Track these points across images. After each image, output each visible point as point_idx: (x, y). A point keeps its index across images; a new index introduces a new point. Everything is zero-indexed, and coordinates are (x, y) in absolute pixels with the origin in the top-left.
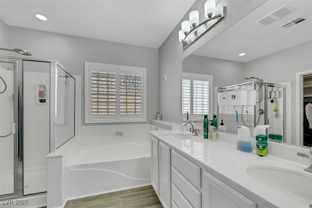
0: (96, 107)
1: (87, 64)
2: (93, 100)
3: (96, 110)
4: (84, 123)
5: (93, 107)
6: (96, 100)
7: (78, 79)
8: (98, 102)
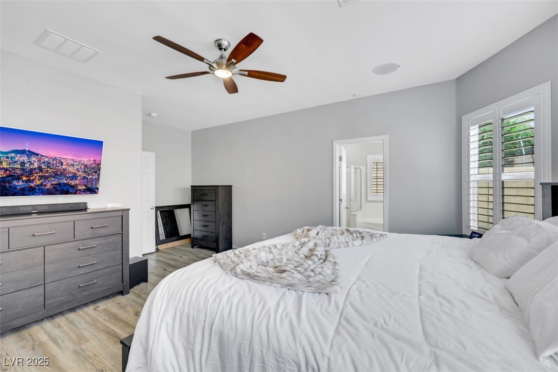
0: (376, 188)
1: (369, 157)
2: (373, 183)
3: (376, 191)
4: (367, 201)
5: (374, 188)
6: (376, 183)
7: (363, 168)
8: (377, 184)
